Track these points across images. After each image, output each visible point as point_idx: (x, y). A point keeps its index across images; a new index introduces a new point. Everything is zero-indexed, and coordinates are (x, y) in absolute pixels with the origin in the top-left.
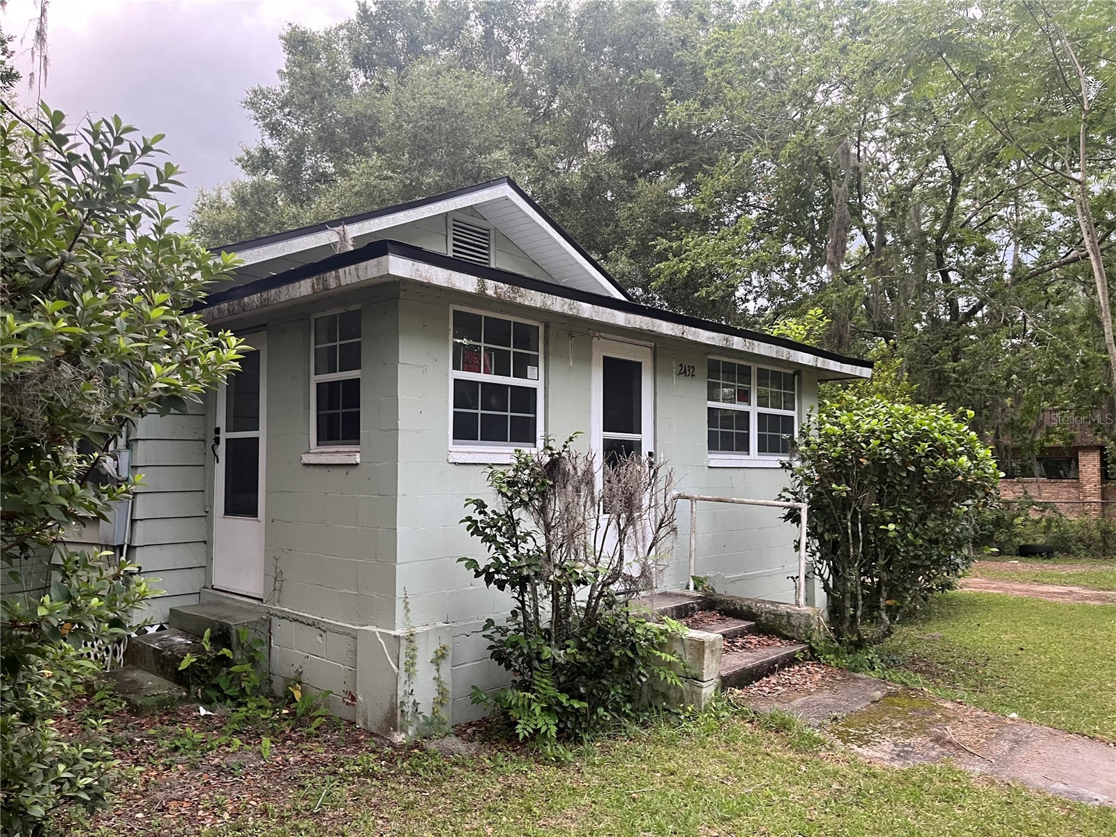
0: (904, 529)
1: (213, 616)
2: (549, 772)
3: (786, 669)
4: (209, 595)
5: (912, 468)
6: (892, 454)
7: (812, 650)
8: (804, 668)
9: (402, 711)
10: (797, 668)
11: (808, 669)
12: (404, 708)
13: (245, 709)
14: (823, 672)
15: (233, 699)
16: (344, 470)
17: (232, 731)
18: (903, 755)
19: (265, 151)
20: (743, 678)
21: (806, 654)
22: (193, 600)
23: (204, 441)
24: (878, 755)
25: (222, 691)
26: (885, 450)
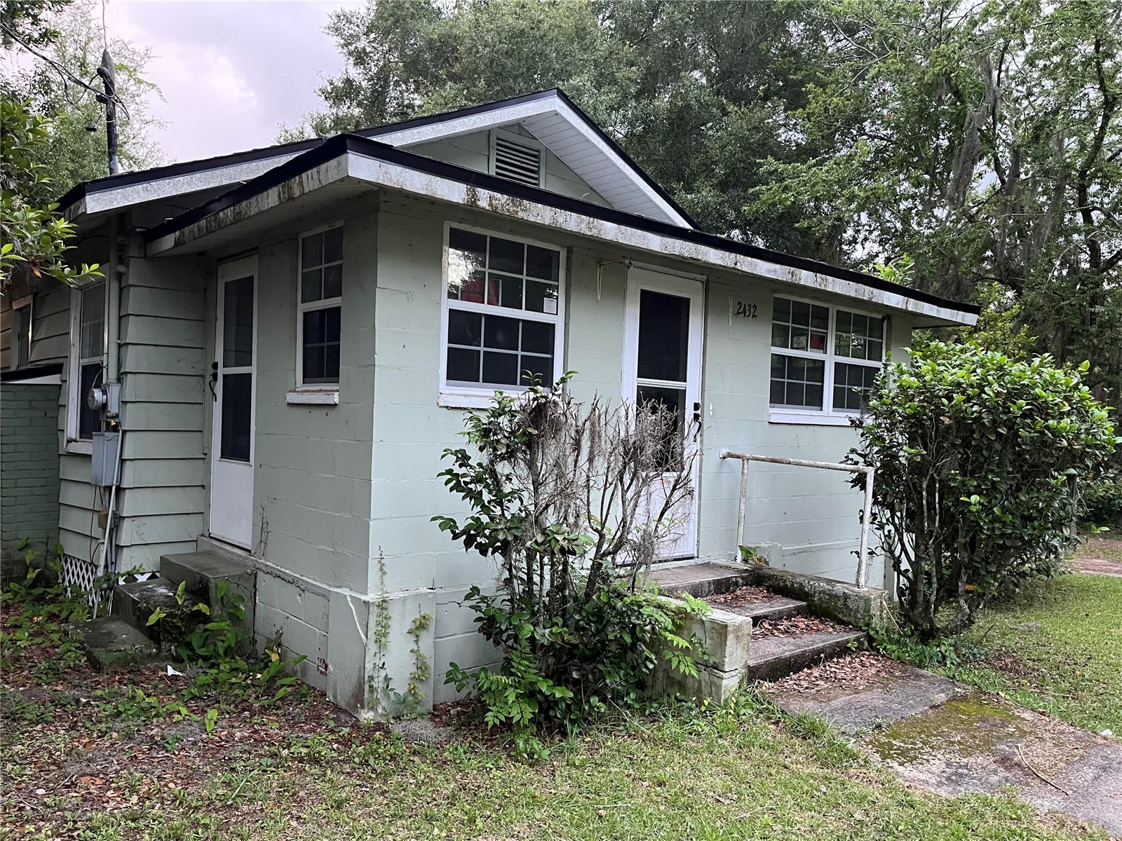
0: (989, 502)
1: (196, 567)
2: (519, 772)
3: (835, 660)
4: (205, 545)
5: (1003, 431)
6: (980, 412)
7: (871, 639)
8: (857, 659)
9: (371, 687)
10: (848, 659)
11: (862, 661)
12: (372, 683)
13: (216, 671)
14: (879, 665)
15: (205, 659)
16: (324, 411)
17: (190, 696)
18: (954, 779)
19: (348, 82)
20: (777, 670)
21: (861, 643)
22: (190, 548)
23: (202, 376)
24: (922, 777)
25: (193, 650)
26: (972, 407)
